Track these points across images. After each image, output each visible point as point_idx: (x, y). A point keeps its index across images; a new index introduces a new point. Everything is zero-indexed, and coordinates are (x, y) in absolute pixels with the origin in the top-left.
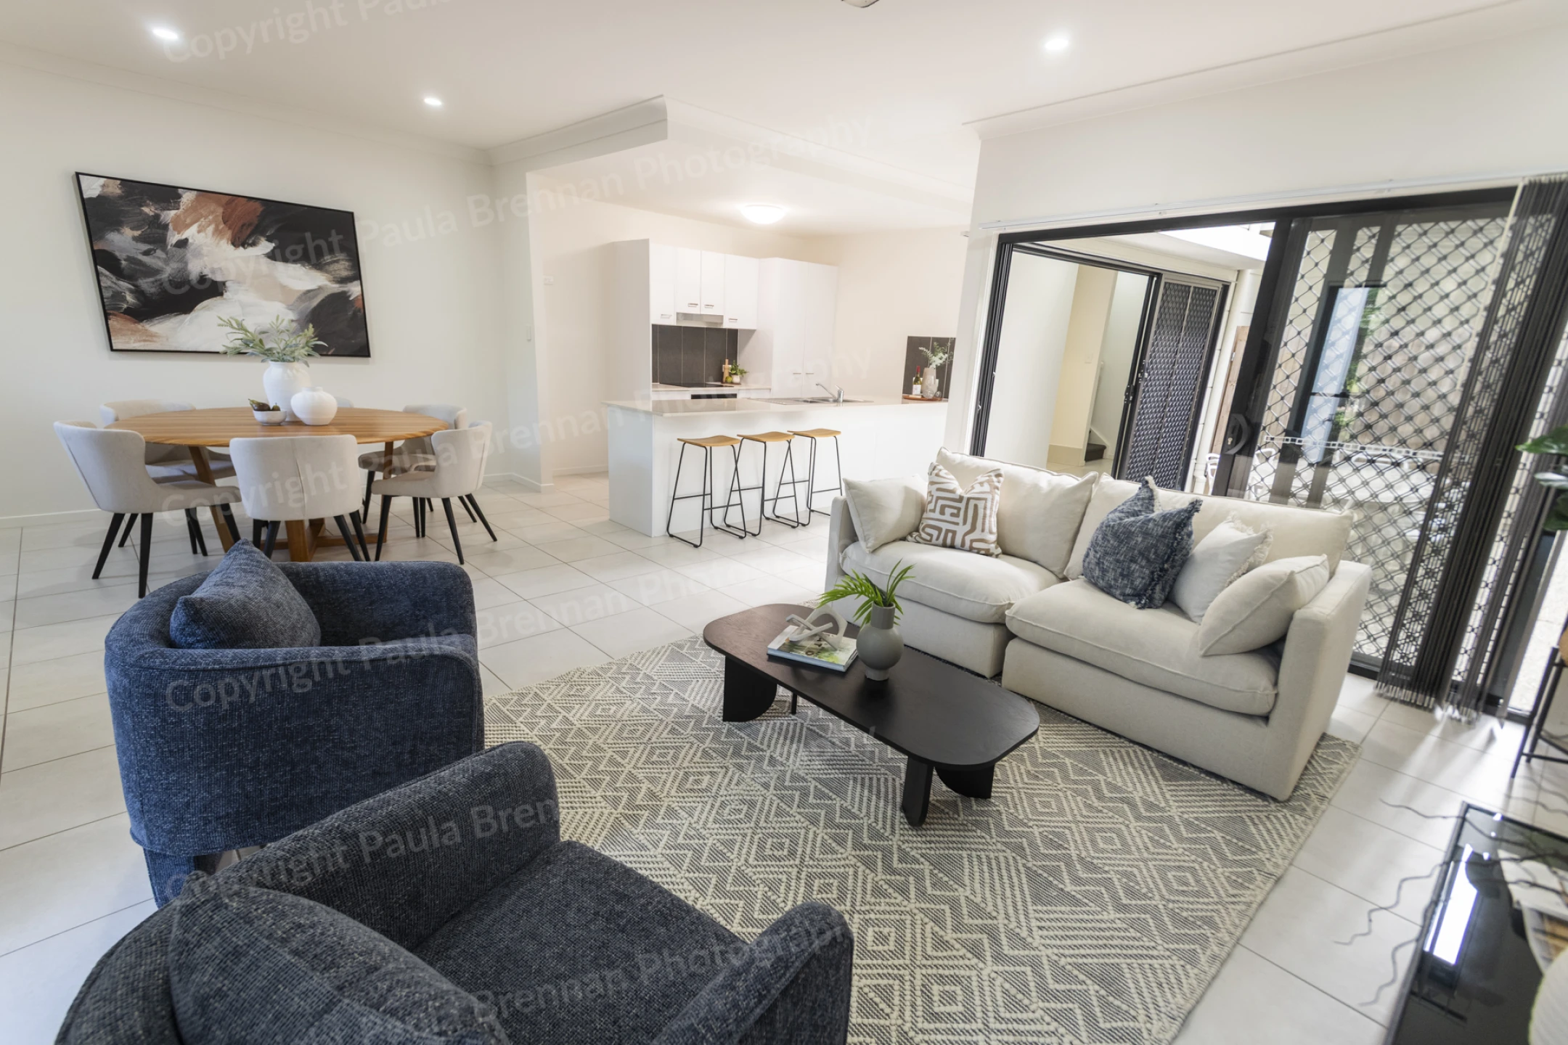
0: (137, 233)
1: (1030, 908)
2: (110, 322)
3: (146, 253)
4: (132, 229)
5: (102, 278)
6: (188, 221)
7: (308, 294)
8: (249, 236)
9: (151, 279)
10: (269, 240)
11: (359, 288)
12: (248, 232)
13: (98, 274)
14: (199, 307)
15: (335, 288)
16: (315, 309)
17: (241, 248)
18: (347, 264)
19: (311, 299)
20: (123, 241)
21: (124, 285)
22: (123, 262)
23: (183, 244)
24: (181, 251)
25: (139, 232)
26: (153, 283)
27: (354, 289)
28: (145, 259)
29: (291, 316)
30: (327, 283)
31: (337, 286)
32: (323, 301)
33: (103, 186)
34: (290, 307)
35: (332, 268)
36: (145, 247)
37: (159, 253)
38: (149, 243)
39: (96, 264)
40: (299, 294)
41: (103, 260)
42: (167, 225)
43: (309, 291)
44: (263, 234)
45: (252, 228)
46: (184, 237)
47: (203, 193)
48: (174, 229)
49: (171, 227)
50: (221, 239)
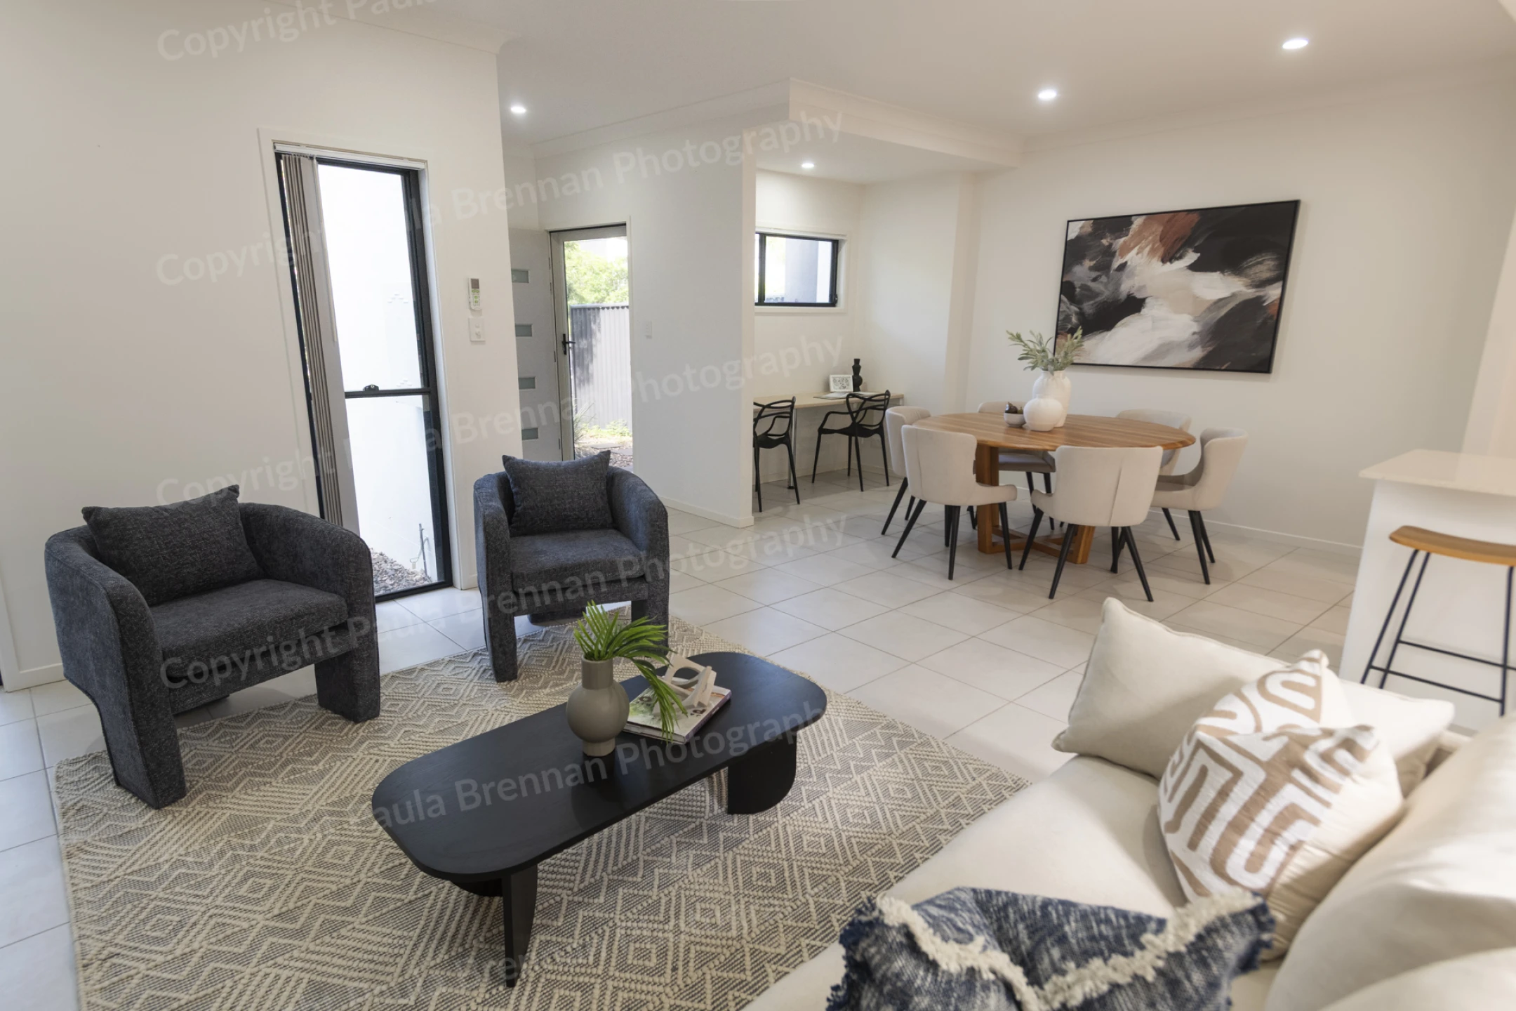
0: (1092, 263)
1: (306, 976)
2: (1058, 340)
3: (1095, 280)
4: (1091, 260)
5: (1062, 305)
6: (1132, 245)
7: (1220, 302)
8: (1179, 250)
9: (1092, 302)
10: (1196, 251)
11: (1279, 291)
12: (1179, 245)
13: (1060, 301)
14: (1119, 324)
15: (1251, 293)
16: (1222, 318)
17: (1168, 263)
18: (1276, 263)
19: (1220, 308)
20: (1083, 272)
21: (1074, 308)
22: (1078, 290)
23: (1123, 267)
24: (1119, 273)
25: (1094, 262)
26: (1092, 305)
27: (1273, 292)
28: (1092, 285)
29: (1195, 328)
30: (1244, 289)
31: (1254, 290)
32: (1232, 309)
33: (1082, 228)
34: (1196, 320)
35: (1251, 272)
36: (1094, 274)
37: (1104, 279)
38: (1098, 271)
39: (1061, 293)
40: (1207, 305)
41: (1067, 289)
42: (1115, 252)
43: (1220, 300)
44: (1190, 246)
45: (1184, 240)
46: (1124, 261)
47: (1150, 215)
48: (1120, 255)
49: (1117, 254)
50: (1154, 257)
